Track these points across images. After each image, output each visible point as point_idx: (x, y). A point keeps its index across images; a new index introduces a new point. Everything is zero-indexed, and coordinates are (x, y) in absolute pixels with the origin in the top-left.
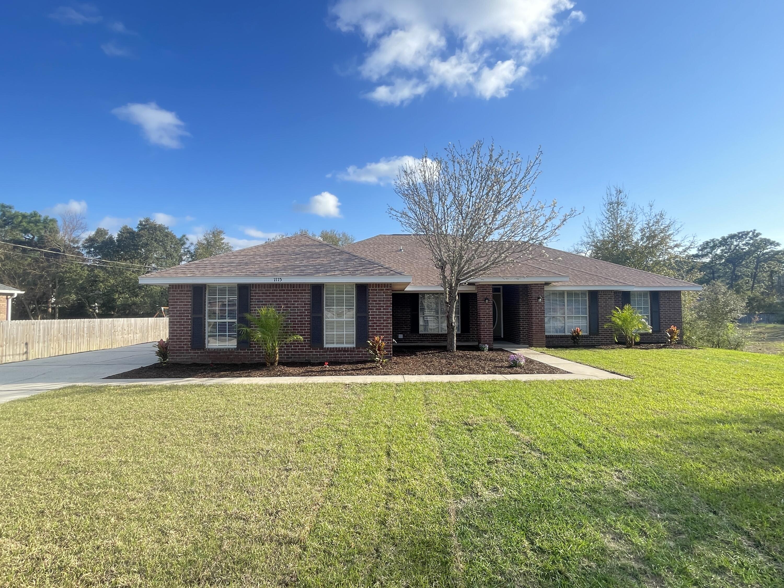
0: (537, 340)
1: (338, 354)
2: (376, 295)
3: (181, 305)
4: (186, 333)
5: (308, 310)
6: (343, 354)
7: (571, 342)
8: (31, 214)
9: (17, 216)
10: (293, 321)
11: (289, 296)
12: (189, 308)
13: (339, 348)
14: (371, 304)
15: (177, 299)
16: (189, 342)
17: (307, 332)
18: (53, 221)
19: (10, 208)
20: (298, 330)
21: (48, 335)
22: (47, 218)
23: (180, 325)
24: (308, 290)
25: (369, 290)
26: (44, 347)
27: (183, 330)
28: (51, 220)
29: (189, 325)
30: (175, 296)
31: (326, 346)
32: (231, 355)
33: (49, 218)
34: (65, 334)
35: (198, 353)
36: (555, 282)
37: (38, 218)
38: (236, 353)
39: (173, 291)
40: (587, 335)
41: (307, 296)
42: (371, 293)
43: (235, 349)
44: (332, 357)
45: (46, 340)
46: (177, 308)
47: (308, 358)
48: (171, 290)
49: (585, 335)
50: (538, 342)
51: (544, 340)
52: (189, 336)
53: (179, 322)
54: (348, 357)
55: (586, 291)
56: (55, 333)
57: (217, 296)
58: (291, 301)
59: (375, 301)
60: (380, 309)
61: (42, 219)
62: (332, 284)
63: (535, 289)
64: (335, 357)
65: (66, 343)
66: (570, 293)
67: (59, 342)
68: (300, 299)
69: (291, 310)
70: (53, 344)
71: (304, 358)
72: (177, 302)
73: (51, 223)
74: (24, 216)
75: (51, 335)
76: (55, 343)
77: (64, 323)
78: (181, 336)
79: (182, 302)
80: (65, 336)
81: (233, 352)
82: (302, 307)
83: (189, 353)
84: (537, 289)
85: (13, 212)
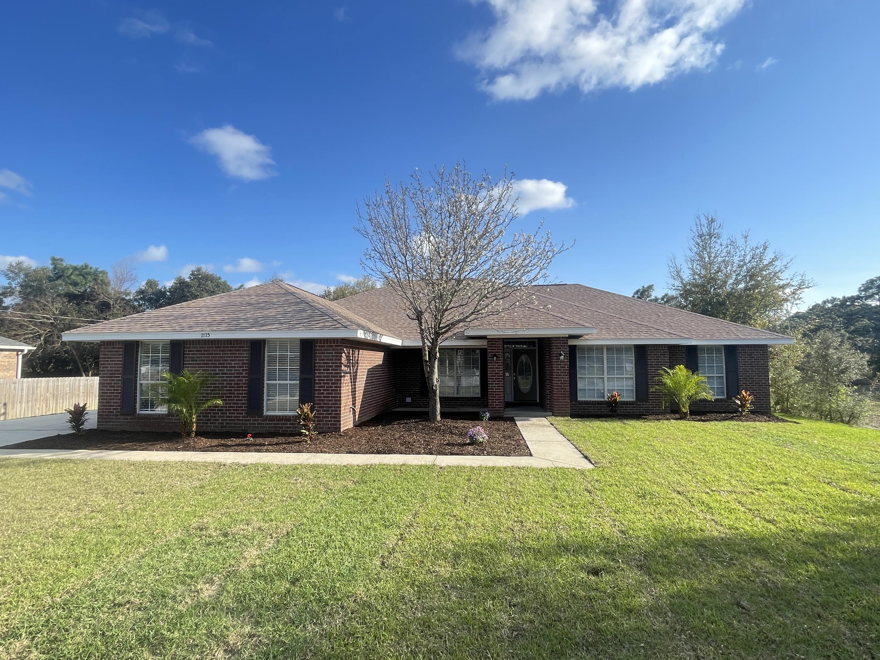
0: (560, 407)
1: (278, 424)
2: (324, 353)
3: (112, 364)
4: (116, 396)
5: (246, 370)
6: (284, 424)
7: (606, 410)
8: (82, 266)
9: (68, 269)
10: (229, 384)
11: (225, 354)
12: (120, 367)
13: (280, 416)
14: (318, 363)
15: (108, 358)
16: (119, 406)
17: (244, 397)
18: (104, 272)
19: (62, 260)
20: (234, 394)
21: (33, 393)
22: (96, 270)
23: (110, 387)
24: (247, 347)
25: (316, 346)
26: (28, 407)
27: (114, 393)
28: (101, 272)
29: (119, 387)
30: (106, 355)
31: (266, 413)
32: (162, 422)
33: (99, 270)
34: (56, 393)
35: (127, 419)
36: (587, 334)
37: (88, 270)
38: (168, 419)
39: (104, 348)
40: (632, 402)
41: (246, 354)
42: (318, 350)
43: (165, 415)
44: (272, 427)
45: (30, 399)
46: (107, 367)
47: (245, 427)
48: (103, 347)
49: (630, 402)
50: (559, 410)
51: (568, 408)
52: (119, 399)
53: (109, 383)
54: (290, 427)
55: (632, 345)
56: (43, 392)
57: (150, 355)
58: (228, 360)
59: (322, 360)
60: (329, 370)
61: (92, 271)
62: (274, 340)
63: (556, 343)
64: (275, 427)
65: (57, 403)
66: (610, 348)
67: (47, 403)
68: (237, 357)
69: (227, 370)
70: (40, 404)
71: (240, 427)
72: (108, 361)
73: (101, 275)
74: (75, 269)
75: (37, 394)
76: (42, 403)
77: (54, 381)
78: (111, 399)
79: (113, 361)
80: (55, 396)
81: (163, 419)
82: (240, 367)
83: (119, 419)
84: (558, 343)
85: (65, 264)
